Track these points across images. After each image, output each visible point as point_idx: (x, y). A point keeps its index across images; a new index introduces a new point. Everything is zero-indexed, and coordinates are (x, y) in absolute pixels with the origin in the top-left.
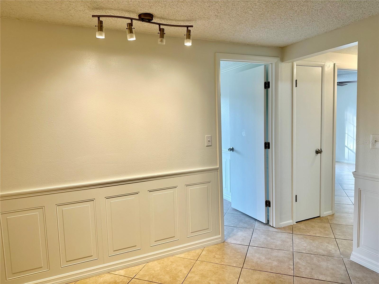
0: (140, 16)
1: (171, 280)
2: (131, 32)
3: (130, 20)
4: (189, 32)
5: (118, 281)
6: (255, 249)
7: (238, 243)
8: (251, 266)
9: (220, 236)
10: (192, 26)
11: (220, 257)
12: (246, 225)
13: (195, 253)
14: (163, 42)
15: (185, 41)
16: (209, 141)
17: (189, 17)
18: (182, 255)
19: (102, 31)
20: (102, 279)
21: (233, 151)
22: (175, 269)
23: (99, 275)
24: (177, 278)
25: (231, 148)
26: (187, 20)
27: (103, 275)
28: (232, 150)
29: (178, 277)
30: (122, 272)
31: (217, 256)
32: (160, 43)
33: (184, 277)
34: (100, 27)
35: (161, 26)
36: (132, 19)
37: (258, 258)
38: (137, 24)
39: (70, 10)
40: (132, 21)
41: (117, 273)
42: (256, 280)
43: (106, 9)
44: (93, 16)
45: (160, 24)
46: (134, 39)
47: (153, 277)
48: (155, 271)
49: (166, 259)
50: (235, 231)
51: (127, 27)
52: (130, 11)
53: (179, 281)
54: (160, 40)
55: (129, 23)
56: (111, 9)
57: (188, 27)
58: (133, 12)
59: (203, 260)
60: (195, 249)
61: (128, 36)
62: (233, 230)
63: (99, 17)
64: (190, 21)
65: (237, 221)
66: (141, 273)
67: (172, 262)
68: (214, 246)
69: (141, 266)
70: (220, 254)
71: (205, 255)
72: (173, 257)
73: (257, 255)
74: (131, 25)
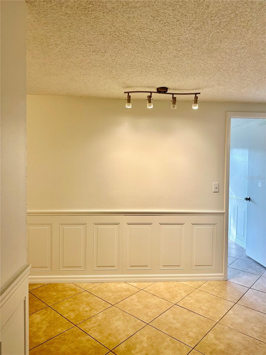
0: (158, 89)
1: (170, 298)
2: (150, 102)
3: (150, 93)
4: (196, 98)
5: (130, 289)
6: (254, 292)
7: (241, 284)
8: (245, 304)
9: (223, 274)
10: (200, 93)
11: (218, 290)
12: (254, 272)
13: (197, 283)
14: (175, 108)
15: (193, 105)
16: (216, 188)
17: (196, 87)
18: (185, 283)
19: (130, 103)
20: (120, 285)
21: (250, 201)
22: (176, 291)
23: (119, 282)
24: (175, 298)
25: (248, 198)
26: (196, 89)
27: (121, 283)
28: (248, 199)
29: (177, 297)
30: (135, 284)
31: (215, 290)
32: (172, 108)
33: (181, 298)
34: (129, 100)
35: (174, 95)
36: (151, 93)
37: (254, 299)
38: (155, 96)
39: (111, 89)
40: (151, 94)
41: (131, 284)
42: (245, 315)
43: (134, 87)
44: (125, 93)
45: (173, 94)
46: (152, 107)
47: (157, 293)
48: (159, 289)
49: (171, 283)
50: (241, 274)
51: (147, 99)
52: (150, 87)
53: (177, 300)
54: (172, 105)
55: (149, 96)
56: (137, 86)
57: (196, 94)
58: (152, 87)
59: (202, 290)
60: (197, 280)
61: (148, 105)
62: (239, 273)
63: (128, 93)
64: (198, 89)
65: (246, 267)
66: (149, 288)
67: (175, 286)
68: (216, 282)
69: (150, 283)
70: (219, 289)
71: (205, 287)
72: (177, 283)
73: (255, 297)
74: (150, 97)
